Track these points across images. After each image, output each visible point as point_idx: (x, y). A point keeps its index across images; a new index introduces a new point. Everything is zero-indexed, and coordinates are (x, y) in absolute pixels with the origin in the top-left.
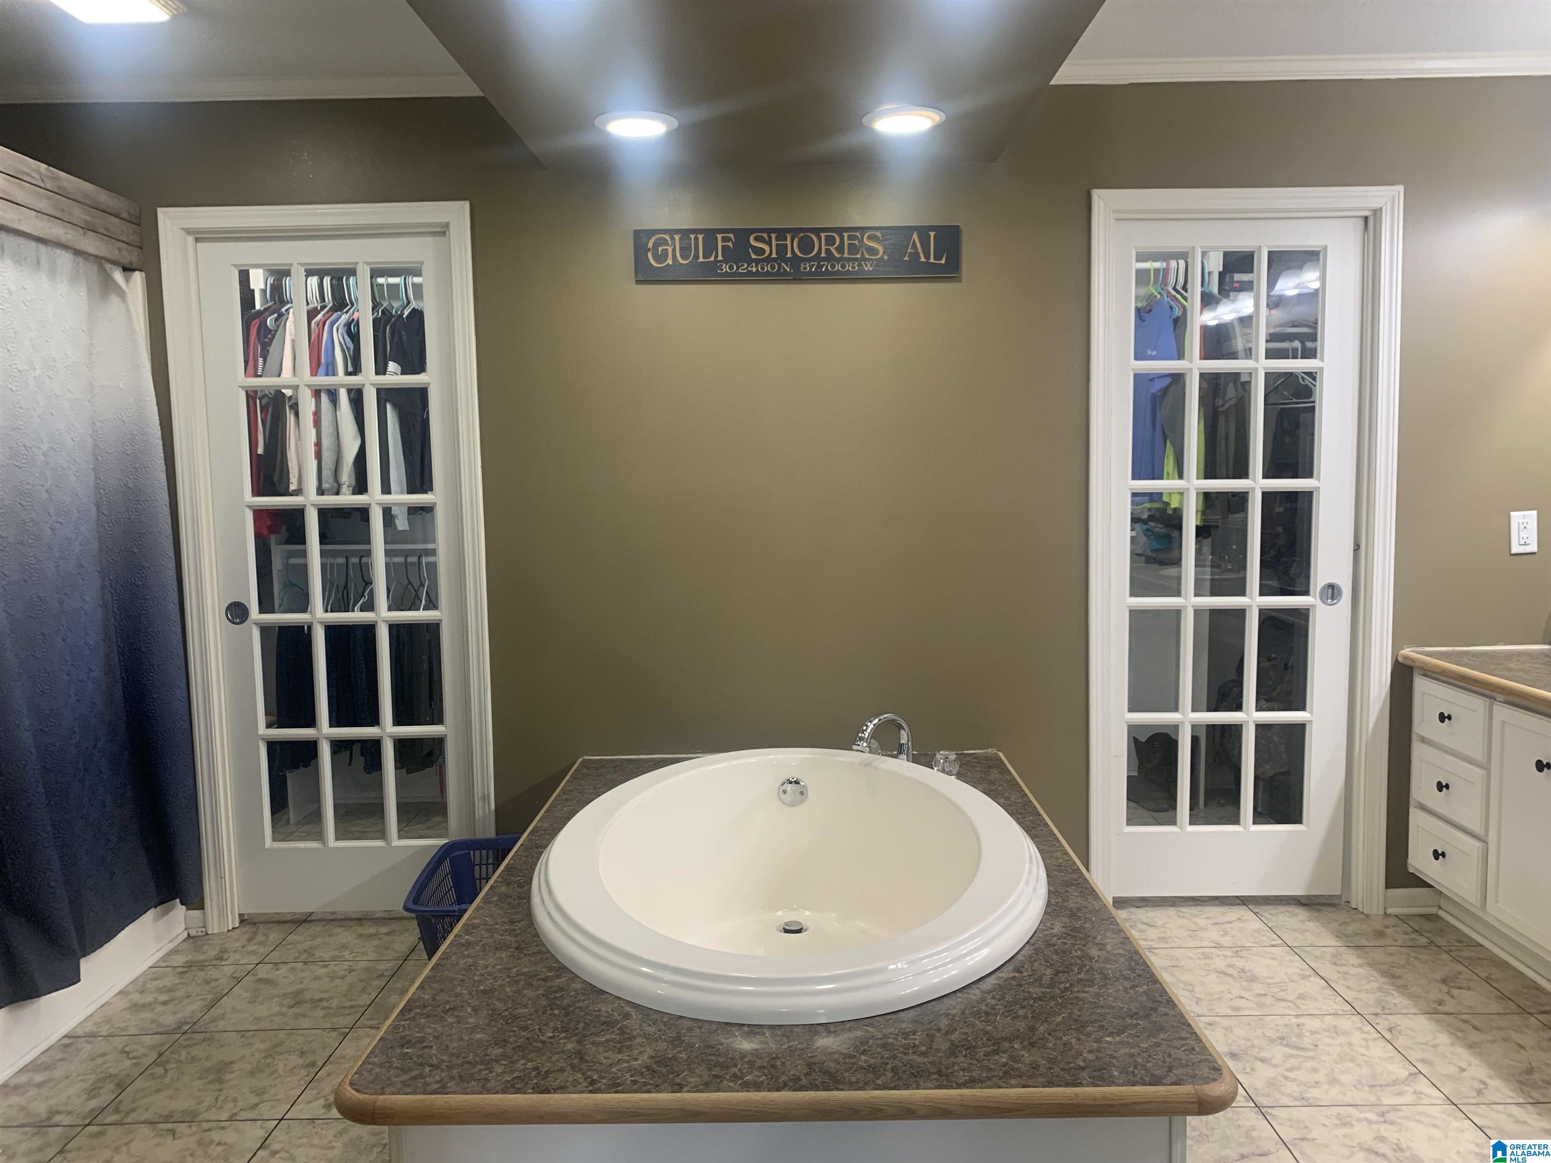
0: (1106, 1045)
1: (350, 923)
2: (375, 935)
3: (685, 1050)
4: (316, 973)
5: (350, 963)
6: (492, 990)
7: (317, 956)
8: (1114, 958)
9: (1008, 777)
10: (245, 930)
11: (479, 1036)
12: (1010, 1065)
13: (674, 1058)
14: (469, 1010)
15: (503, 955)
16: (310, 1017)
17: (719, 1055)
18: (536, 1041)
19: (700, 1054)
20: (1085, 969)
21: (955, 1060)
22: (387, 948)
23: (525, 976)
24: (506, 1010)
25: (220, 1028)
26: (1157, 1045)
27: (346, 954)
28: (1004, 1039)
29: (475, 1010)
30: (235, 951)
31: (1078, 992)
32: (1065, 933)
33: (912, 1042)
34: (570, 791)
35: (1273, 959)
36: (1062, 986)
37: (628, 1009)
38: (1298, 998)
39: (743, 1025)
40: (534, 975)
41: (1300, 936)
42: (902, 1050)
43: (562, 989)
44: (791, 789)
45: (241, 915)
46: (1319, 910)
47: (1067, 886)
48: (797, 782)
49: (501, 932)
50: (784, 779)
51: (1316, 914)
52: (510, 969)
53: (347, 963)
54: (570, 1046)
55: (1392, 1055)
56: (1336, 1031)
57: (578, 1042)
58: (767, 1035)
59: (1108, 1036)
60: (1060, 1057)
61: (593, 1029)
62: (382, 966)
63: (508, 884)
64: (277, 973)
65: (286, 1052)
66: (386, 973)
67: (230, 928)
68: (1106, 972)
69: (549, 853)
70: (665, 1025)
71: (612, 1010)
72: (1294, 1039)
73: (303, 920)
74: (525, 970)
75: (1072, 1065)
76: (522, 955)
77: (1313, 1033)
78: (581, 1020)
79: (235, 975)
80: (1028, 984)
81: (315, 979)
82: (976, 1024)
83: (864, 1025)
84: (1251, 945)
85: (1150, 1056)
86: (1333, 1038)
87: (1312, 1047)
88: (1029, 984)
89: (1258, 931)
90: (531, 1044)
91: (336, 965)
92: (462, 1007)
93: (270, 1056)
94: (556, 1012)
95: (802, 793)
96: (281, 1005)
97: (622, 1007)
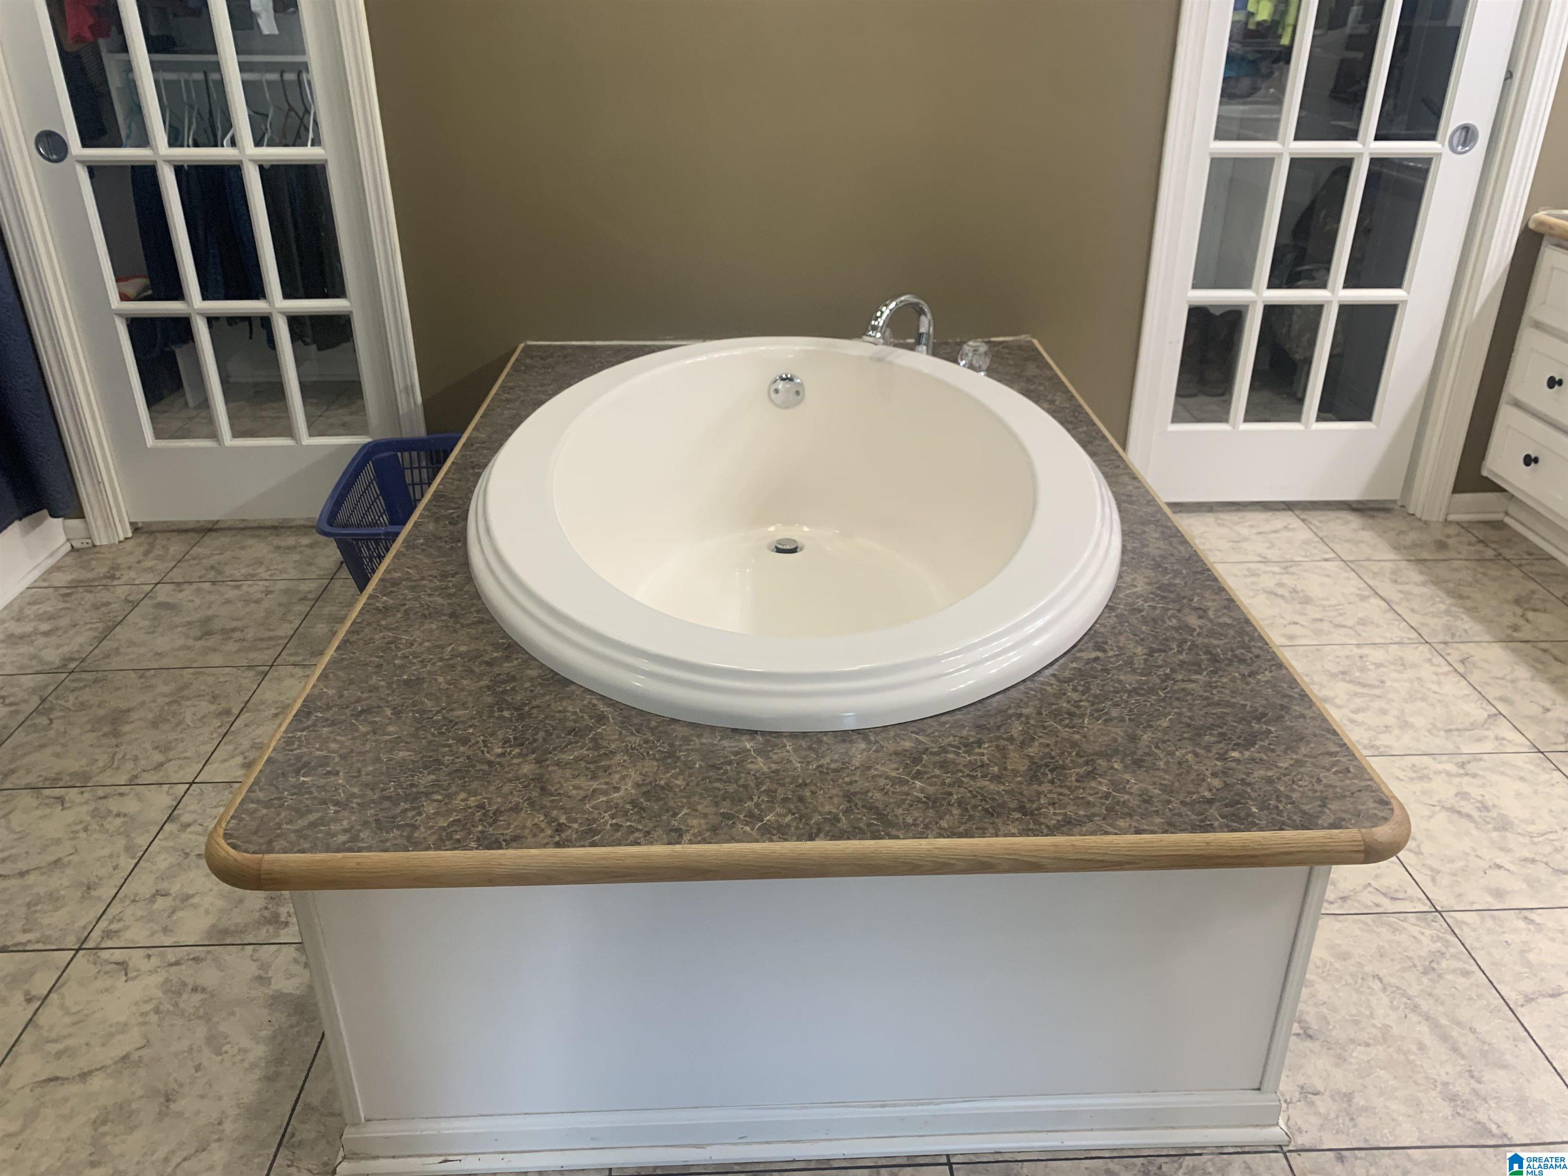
0: (1233, 765)
1: (263, 532)
2: (295, 548)
3: (681, 773)
4: (227, 596)
5: (266, 583)
6: (419, 680)
7: (228, 574)
8: (1219, 630)
9: (1048, 372)
10: (139, 540)
11: (401, 754)
12: (1114, 797)
13: (668, 787)
14: (389, 712)
15: (434, 626)
16: (221, 651)
17: (728, 781)
18: (481, 762)
19: (703, 780)
20: (1186, 647)
21: (1041, 789)
22: (310, 564)
23: (463, 658)
24: (438, 712)
25: (113, 666)
26: (1299, 763)
27: (262, 572)
28: (1100, 754)
29: (397, 712)
30: (130, 568)
31: (1183, 681)
32: (1152, 593)
33: (978, 757)
34: (512, 388)
35: (1328, 576)
36: (1160, 672)
37: (602, 707)
38: (1359, 623)
39: (756, 732)
40: (475, 656)
41: (1354, 549)
42: (967, 772)
43: (513, 679)
44: (783, 386)
45: (132, 524)
46: (1373, 517)
47: (1143, 524)
48: (791, 379)
49: (429, 592)
50: (775, 375)
51: (1370, 521)
52: (443, 647)
53: (261, 583)
54: (526, 769)
55: (1467, 692)
56: (1402, 664)
57: (538, 761)
58: (788, 748)
59: (1234, 750)
60: (1177, 784)
61: (557, 740)
62: (305, 587)
63: (437, 520)
64: (180, 596)
65: (195, 697)
66: (310, 596)
67: (122, 538)
68: (1214, 652)
69: (489, 478)
70: (653, 734)
71: (581, 711)
72: (1357, 674)
73: (208, 530)
74: (463, 649)
75: (1195, 797)
76: (458, 626)
77: (1378, 665)
78: (540, 726)
79: (130, 598)
80: (1115, 668)
81: (224, 604)
82: (1058, 731)
83: (913, 732)
84: (1300, 559)
85: (1293, 782)
86: (1400, 672)
87: (1377, 683)
88: (1119, 668)
89: (1306, 542)
90: (473, 766)
91: (250, 586)
92: (379, 707)
93: (175, 701)
94: (506, 714)
95: (798, 393)
96: (187, 636)
97: (594, 705)
